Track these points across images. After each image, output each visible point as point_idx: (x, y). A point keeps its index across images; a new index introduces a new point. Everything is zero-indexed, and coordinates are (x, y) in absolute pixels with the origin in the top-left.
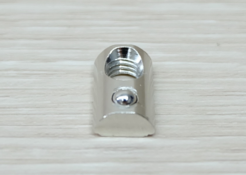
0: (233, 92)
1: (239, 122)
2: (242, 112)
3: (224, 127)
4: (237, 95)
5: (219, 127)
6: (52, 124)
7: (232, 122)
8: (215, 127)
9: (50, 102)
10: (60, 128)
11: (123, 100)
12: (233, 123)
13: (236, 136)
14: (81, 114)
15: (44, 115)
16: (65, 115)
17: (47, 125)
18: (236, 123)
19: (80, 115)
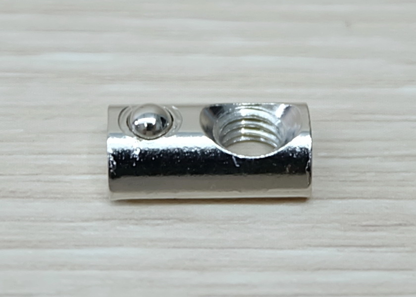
0: (371, 113)
1: (379, 172)
2: (386, 153)
3: (351, 181)
4: (378, 121)
5: (340, 181)
6: (24, 173)
7: (365, 172)
8: (332, 181)
9: (22, 130)
10: (38, 181)
11: (146, 125)
12: (368, 174)
13: (371, 198)
14: (80, 154)
15: (10, 155)
16: (49, 156)
17: (13, 175)
18: (373, 174)
19: (77, 156)
